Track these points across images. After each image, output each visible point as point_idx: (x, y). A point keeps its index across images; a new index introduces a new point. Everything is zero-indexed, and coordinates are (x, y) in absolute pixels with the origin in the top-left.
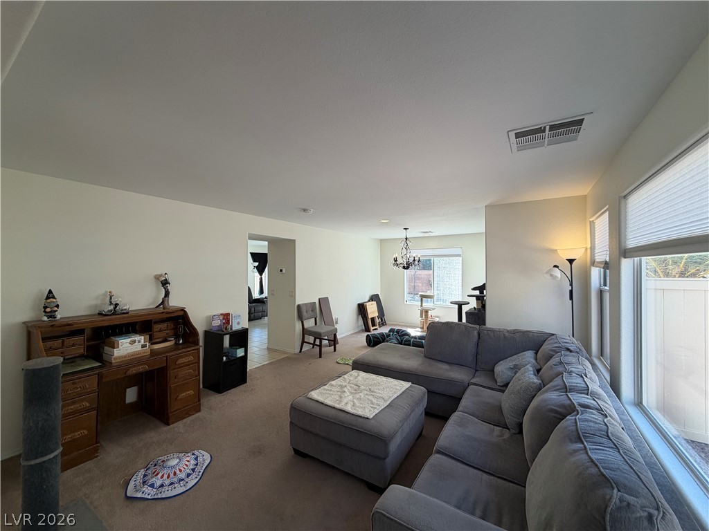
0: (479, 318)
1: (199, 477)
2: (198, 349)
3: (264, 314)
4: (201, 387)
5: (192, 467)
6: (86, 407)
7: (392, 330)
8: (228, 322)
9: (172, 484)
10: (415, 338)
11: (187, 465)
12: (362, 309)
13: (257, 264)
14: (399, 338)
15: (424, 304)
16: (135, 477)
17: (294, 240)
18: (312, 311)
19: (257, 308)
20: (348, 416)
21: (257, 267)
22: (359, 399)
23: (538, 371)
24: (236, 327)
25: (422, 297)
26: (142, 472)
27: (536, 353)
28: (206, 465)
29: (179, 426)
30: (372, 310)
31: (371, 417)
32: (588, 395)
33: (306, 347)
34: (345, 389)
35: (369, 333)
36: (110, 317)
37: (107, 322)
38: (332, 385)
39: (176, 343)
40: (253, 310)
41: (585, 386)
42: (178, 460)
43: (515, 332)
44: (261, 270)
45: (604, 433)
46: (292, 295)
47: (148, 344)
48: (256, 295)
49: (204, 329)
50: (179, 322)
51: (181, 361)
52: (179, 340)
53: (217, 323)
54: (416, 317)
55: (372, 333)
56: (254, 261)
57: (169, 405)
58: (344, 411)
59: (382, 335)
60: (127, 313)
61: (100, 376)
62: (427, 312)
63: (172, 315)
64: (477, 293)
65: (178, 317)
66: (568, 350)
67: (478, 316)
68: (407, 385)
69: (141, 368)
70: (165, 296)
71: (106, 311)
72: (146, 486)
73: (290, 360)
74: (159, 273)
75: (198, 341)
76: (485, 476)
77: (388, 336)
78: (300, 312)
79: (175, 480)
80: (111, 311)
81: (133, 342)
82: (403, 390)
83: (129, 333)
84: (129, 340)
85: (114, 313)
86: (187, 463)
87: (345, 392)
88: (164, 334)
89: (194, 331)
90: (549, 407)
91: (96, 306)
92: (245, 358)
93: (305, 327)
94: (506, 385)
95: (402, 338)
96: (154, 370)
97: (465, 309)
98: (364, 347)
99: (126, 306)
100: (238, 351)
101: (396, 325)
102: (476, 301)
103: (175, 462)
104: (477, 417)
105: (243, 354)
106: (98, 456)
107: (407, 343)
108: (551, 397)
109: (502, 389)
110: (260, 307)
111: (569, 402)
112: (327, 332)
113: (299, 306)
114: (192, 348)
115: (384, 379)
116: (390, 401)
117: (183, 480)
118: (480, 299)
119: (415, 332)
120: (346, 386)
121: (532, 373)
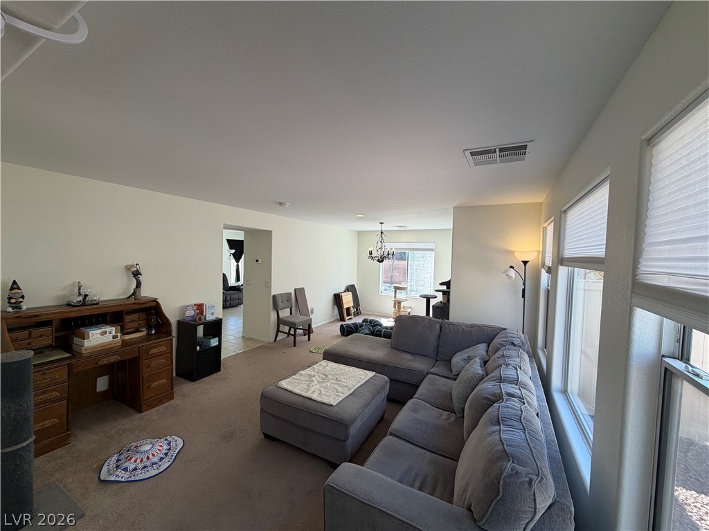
0: (444, 312)
1: (172, 461)
2: (171, 340)
3: (239, 303)
4: (174, 375)
5: (164, 452)
6: (57, 397)
7: (365, 321)
8: (202, 312)
9: (145, 467)
10: (386, 328)
11: (160, 450)
12: (337, 299)
13: (233, 251)
14: (371, 328)
15: (397, 295)
16: (108, 462)
17: (271, 231)
18: (288, 301)
19: (232, 296)
20: (314, 403)
21: (234, 254)
22: (326, 388)
23: (485, 363)
24: (210, 318)
25: (396, 288)
26: (115, 457)
27: (488, 346)
28: (178, 449)
29: (152, 414)
30: (348, 300)
31: (335, 404)
32: (517, 385)
33: (281, 336)
34: (314, 379)
35: (343, 323)
36: (79, 308)
37: (75, 313)
38: (302, 375)
39: (148, 333)
40: (229, 297)
41: (516, 377)
42: (151, 446)
43: (472, 326)
44: (237, 257)
45: (518, 418)
46: (268, 285)
47: (119, 335)
48: (232, 282)
49: (178, 319)
50: (152, 312)
51: (153, 351)
52: (151, 331)
53: (190, 313)
54: (390, 308)
55: (347, 322)
56: (231, 248)
57: (141, 394)
58: (311, 399)
59: (355, 325)
60: (97, 304)
61: (70, 367)
62: (399, 303)
63: (144, 306)
64: (444, 288)
65: (150, 308)
66: (513, 344)
67: (442, 310)
68: (371, 374)
69: (113, 359)
70: (137, 287)
71: (75, 302)
72: (119, 470)
73: (264, 348)
74: (130, 264)
75: (171, 331)
76: (428, 453)
77: (361, 326)
78: (276, 302)
79: (148, 463)
80: (80, 301)
81: (104, 333)
82: (367, 379)
83: (100, 324)
84: (99, 331)
85: (83, 303)
86: (160, 448)
87: (313, 381)
88: (136, 325)
89: (166, 322)
90: (484, 395)
91: (64, 296)
92: (218, 348)
93: (280, 316)
94: (458, 375)
95: (375, 329)
96: (126, 360)
97: (433, 302)
98: (338, 337)
99: (96, 296)
100: (212, 340)
101: (370, 315)
102: (442, 296)
103: (148, 447)
104: (429, 404)
105: (217, 343)
106: (68, 444)
107: (378, 334)
108: (488, 386)
109: (455, 377)
110: (236, 295)
111: (499, 391)
112: (302, 322)
113: (274, 296)
114: (166, 339)
115: (351, 368)
116: (354, 389)
117: (155, 463)
118: (446, 294)
119: (388, 323)
120: (314, 376)
121: (479, 364)
